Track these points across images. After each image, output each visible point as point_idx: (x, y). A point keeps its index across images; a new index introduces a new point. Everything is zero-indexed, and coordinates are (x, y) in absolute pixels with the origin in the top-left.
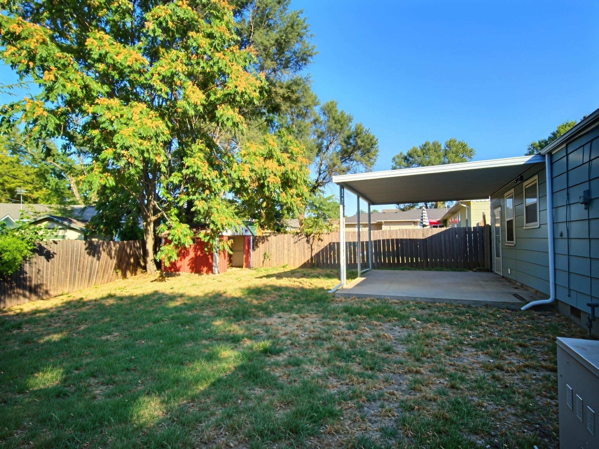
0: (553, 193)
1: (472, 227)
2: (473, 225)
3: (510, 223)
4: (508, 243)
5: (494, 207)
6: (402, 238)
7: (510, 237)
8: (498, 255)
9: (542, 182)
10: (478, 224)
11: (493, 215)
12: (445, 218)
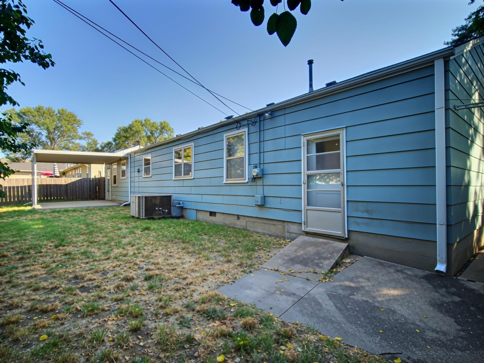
0: (130, 167)
1: (91, 178)
2: (92, 177)
3: (115, 177)
4: (113, 185)
5: (106, 169)
6: (51, 184)
7: (115, 182)
8: (108, 191)
9: (127, 163)
10: (95, 176)
11: (106, 172)
12: (64, 171)
